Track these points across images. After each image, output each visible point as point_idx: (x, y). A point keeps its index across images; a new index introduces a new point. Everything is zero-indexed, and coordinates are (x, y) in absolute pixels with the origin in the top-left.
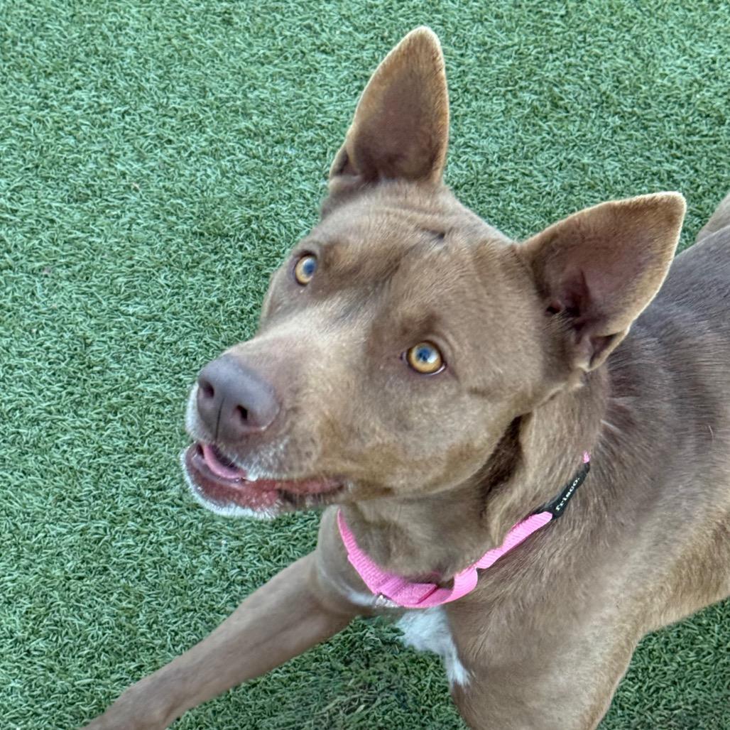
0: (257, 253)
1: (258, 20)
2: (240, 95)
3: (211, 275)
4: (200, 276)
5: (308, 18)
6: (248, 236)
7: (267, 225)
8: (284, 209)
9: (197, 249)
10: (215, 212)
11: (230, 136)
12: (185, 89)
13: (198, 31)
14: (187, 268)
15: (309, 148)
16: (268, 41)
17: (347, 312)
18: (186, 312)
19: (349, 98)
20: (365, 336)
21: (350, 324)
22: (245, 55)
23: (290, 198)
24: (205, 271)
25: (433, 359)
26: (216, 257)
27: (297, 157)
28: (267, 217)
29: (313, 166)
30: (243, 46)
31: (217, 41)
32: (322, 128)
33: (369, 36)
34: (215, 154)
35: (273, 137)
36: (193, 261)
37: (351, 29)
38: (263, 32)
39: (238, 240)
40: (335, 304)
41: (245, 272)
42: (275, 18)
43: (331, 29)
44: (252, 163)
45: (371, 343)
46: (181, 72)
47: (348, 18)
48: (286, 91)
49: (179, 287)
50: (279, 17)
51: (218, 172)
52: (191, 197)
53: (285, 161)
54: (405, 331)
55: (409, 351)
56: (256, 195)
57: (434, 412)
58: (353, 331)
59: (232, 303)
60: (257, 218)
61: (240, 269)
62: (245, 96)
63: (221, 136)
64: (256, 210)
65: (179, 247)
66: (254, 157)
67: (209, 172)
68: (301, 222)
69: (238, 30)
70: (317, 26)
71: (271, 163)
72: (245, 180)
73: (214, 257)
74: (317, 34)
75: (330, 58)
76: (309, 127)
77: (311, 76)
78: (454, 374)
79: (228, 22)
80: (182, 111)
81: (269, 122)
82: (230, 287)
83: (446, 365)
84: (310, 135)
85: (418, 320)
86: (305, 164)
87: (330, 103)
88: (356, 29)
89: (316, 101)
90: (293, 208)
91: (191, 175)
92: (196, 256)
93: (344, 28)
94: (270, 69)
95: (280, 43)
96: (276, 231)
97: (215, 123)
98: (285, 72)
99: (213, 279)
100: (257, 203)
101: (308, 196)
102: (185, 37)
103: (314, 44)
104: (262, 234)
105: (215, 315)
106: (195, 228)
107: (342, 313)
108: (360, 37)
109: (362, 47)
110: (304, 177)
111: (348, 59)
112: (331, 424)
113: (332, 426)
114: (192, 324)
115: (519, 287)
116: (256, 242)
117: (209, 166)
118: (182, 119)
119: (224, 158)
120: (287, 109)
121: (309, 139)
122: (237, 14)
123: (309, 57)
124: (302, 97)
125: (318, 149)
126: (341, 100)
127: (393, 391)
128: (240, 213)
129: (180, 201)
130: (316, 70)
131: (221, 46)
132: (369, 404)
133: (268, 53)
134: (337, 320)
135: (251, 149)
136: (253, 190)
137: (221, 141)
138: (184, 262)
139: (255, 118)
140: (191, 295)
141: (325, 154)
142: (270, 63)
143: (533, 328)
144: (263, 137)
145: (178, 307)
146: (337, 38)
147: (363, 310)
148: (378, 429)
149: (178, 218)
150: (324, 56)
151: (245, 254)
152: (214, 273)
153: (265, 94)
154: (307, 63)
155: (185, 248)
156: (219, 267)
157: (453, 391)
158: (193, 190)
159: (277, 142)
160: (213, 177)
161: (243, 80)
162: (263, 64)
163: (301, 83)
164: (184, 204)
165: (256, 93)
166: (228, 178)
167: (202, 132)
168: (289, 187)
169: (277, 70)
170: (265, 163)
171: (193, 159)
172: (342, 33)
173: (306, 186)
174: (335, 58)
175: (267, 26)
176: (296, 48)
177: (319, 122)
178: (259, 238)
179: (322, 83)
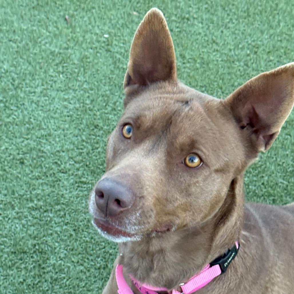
0: (39, 258)
1: (35, 161)
2: (29, 193)
3: (20, 270)
4: (15, 270)
5: (55, 159)
6: (35, 252)
7: (43, 246)
8: (49, 239)
9: (13, 259)
10: (21, 243)
11: (25, 210)
12: (6, 192)
13: (10, 168)
14: (10, 267)
15: (58, 213)
16: (39, 170)
17: (153, 147)
18: (10, 286)
19: (74, 191)
20: (165, 156)
21: (156, 152)
22: (30, 176)
23: (51, 234)
24: (17, 268)
25: (197, 160)
26: (22, 262)
27: (54, 217)
28: (42, 243)
29: (60, 220)
30: (29, 172)
31: (18, 171)
32: (63, 204)
33: (81, 165)
34: (19, 218)
35: (43, 209)
36: (12, 264)
37: (73, 162)
38: (37, 166)
39: (31, 254)
40: (147, 144)
41: (34, 267)
42: (42, 160)
43: (65, 163)
44: (35, 221)
45: (168, 159)
46: (3, 185)
47: (72, 158)
48: (48, 190)
49: (6, 276)
50: (43, 159)
51: (21, 226)
52: (10, 237)
53: (49, 219)
54: (182, 150)
55: (185, 159)
56: (37, 234)
57: (201, 184)
58: (158, 155)
59: (29, 281)
60: (38, 244)
61: (32, 266)
62: (31, 193)
63: (22, 210)
64: (37, 240)
65: (6, 259)
66: (36, 218)
67: (17, 226)
68: (57, 244)
69: (27, 166)
70: (59, 162)
71: (43, 220)
72: (32, 228)
73: (21, 262)
74: (59, 166)
75: (65, 175)
76: (58, 204)
77: (58, 183)
78: (207, 165)
79: (22, 163)
80: (5, 201)
81: (41, 203)
82: (28, 274)
83: (203, 162)
84: (58, 207)
85: (187, 144)
86: (57, 220)
87: (66, 194)
88: (75, 162)
89: (61, 193)
90: (53, 238)
91: (10, 227)
92: (13, 262)
93: (71, 162)
94: (41, 181)
95: (44, 170)
96: (46, 249)
97: (19, 205)
98: (47, 182)
99: (21, 271)
100: (37, 237)
101: (59, 233)
102: (5, 170)
103: (58, 169)
104: (40, 250)
105: (22, 287)
106: (12, 250)
107: (151, 148)
108: (77, 166)
109: (78, 170)
110: (57, 225)
111: (73, 174)
112: (158, 200)
113: (159, 201)
114: (13, 291)
115: (228, 120)
116: (38, 254)
117: (17, 223)
118: (5, 204)
119: (23, 219)
120: (49, 197)
121: (58, 209)
122: (26, 159)
123: (57, 175)
124: (54, 192)
125: (62, 213)
126: (71, 192)
127: (182, 179)
128: (30, 242)
129: (5, 239)
130: (60, 180)
131: (20, 173)
132: (173, 187)
133: (40, 174)
134: (150, 151)
135: (34, 215)
136: (36, 232)
137: (21, 212)
138: (8, 265)
139: (35, 202)
140: (12, 278)
141: (65, 215)
142: (40, 178)
143: (237, 137)
144: (39, 210)
145: (6, 284)
146: (68, 166)
147: (160, 145)
148: (178, 197)
149: (5, 246)
150: (63, 174)
151: (34, 260)
152: (21, 268)
153: (39, 192)
154: (56, 177)
155: (8, 259)
156: (23, 266)
157: (208, 173)
158: (11, 234)
159: (45, 211)
160: (19, 228)
161: (30, 186)
162: (38, 179)
163: (54, 186)
164: (7, 240)
165: (35, 191)
166: (25, 228)
167: (13, 209)
168: (51, 230)
169: (44, 181)
170: (40, 220)
171: (10, 221)
172: (70, 164)
173: (58, 229)
174: (67, 175)
175: (39, 163)
176: (51, 172)
177: (62, 202)
178: (39, 252)
179: (63, 185)
